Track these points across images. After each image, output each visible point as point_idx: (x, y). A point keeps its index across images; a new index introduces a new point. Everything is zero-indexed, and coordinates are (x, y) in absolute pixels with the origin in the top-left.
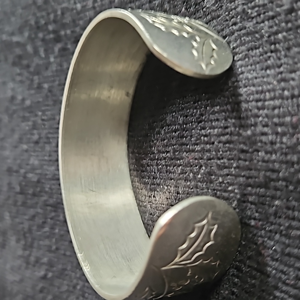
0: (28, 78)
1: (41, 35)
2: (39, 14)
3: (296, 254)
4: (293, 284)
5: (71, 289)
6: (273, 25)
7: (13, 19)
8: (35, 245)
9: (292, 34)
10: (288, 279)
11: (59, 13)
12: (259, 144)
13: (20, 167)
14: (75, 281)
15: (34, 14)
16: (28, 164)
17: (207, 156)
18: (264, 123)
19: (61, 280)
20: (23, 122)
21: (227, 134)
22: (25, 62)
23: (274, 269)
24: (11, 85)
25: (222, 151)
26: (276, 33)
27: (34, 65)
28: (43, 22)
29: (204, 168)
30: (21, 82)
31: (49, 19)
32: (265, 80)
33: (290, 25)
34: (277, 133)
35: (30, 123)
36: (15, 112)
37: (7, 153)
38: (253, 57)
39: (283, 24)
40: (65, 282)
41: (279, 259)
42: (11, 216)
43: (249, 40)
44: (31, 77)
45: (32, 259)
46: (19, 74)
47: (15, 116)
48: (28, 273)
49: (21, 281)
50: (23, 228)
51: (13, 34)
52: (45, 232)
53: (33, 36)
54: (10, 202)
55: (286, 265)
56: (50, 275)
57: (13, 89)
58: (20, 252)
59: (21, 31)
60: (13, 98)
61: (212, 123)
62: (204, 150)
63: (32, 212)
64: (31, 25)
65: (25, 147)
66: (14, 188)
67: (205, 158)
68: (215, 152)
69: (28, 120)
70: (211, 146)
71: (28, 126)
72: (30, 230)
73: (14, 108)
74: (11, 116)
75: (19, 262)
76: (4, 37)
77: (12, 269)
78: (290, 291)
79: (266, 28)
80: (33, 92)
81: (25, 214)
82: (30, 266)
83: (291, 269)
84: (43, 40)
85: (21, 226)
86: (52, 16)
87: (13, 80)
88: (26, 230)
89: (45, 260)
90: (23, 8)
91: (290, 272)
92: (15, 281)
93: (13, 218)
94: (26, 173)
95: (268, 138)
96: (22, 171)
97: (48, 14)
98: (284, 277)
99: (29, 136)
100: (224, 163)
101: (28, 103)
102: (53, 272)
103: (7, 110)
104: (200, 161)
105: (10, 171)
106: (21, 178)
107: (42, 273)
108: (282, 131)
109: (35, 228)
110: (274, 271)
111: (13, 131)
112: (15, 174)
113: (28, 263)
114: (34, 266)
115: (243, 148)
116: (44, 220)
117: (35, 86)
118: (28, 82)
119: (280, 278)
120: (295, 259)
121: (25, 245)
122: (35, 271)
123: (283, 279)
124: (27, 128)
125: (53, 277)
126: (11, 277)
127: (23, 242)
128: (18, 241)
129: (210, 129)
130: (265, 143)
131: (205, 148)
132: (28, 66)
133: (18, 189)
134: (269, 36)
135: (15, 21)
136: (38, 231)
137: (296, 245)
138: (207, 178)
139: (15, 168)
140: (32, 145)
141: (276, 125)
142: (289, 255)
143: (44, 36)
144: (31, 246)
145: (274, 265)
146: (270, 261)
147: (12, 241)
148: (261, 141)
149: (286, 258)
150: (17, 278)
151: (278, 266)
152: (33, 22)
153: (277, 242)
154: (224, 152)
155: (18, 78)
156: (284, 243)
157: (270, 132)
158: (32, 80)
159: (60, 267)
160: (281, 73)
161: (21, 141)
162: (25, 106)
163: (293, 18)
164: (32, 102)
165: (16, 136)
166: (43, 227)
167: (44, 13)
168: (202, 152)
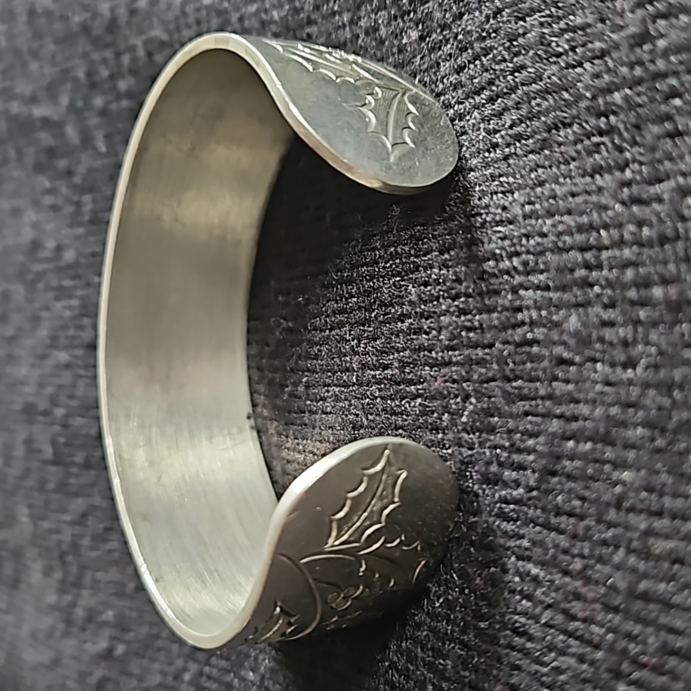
0: (68, 200)
1: (98, 102)
2: (96, 56)
3: (661, 595)
4: (655, 663)
5: (169, 680)
6: (601, 71)
7: (34, 66)
8: (87, 580)
9: (644, 94)
10: (645, 653)
11: (141, 53)
12: (598, 346)
13: (54, 401)
14: (179, 663)
15: (85, 55)
16: (72, 397)
17: (481, 374)
18: (605, 300)
19: (145, 662)
20: (57, 299)
21: (523, 323)
22: (62, 164)
23: (609, 630)
24: (31, 216)
25: (514, 363)
26: (609, 90)
27: (82, 169)
28: (105, 73)
29: (473, 400)
30: (55, 208)
31: (119, 65)
32: (594, 198)
33: (638, 71)
34: (637, 322)
35: (75, 303)
36: (40, 276)
37: (22, 371)
38: (560, 144)
39: (624, 70)
40: (156, 666)
41: (622, 606)
42: (31, 516)
43: (551, 106)
44: (76, 198)
45: (79, 613)
46: (49, 192)
47: (40, 285)
48: (69, 646)
49: (55, 663)
50: (60, 542)
51: (33, 100)
52: (111, 551)
53: (80, 104)
54: (31, 482)
55: (638, 620)
56: (120, 649)
57: (35, 226)
58: (52, 598)
59: (52, 92)
60: (36, 245)
61: (483, 299)
62: (472, 359)
63: (79, 505)
64: (75, 80)
65: (63, 356)
66: (39, 451)
67: (475, 377)
68: (498, 364)
69: (70, 297)
70: (487, 351)
71: (70, 308)
72: (75, 546)
73: (38, 267)
74: (31, 287)
75: (48, 621)
76: (15, 107)
77: (33, 636)
78: (648, 680)
79: (586, 78)
80: (80, 231)
81: (64, 511)
82: (74, 630)
83: (650, 630)
84: (104, 113)
85: (55, 537)
86: (126, 60)
87: (36, 204)
88: (65, 547)
89: (110, 615)
90: (57, 42)
91: (647, 637)
92: (41, 665)
93: (36, 518)
94: (67, 416)
95: (618, 332)
96: (59, 412)
97: (118, 55)
98: (635, 648)
99: (71, 332)
100: (520, 388)
101: (69, 256)
102: (128, 642)
103: (22, 273)
104: (464, 384)
105: (29, 411)
106: (57, 428)
107: (103, 645)
108: (648, 317)
109: (86, 542)
110: (610, 636)
111: (36, 320)
112: (41, 418)
113: (69, 623)
114: (83, 629)
115: (561, 355)
116: (108, 524)
117: (87, 218)
118: (70, 209)
119: (625, 651)
120: (659, 606)
121: (63, 581)
122: (85, 642)
123: (631, 654)
124: (68, 313)
125: (127, 653)
126: (32, 656)
127: (58, 575)
128: (48, 571)
129: (481, 314)
130: (611, 344)
131: (474, 357)
132: (69, 173)
133: (48, 452)
134: (594, 97)
135: (41, 71)
136: (92, 549)
137: (661, 575)
138: (481, 423)
139: (42, 405)
140: (80, 352)
141: (633, 303)
142: (646, 597)
143: (107, 103)
144: (78, 584)
145: (610, 621)
146: (599, 613)
147: (35, 573)
148: (601, 340)
149: (638, 605)
150: (45, 657)
151: (621, 623)
152: (81, 74)
153: (618, 567)
154: (519, 365)
155: (48, 200)
156: (634, 570)
157: (620, 319)
158: (78, 204)
159: (144, 630)
160: (628, 184)
161: (53, 343)
162: (62, 263)
163: (646, 57)
164: (79, 254)
165: (43, 332)
166: (107, 540)
167: (108, 54)
168: (467, 366)
